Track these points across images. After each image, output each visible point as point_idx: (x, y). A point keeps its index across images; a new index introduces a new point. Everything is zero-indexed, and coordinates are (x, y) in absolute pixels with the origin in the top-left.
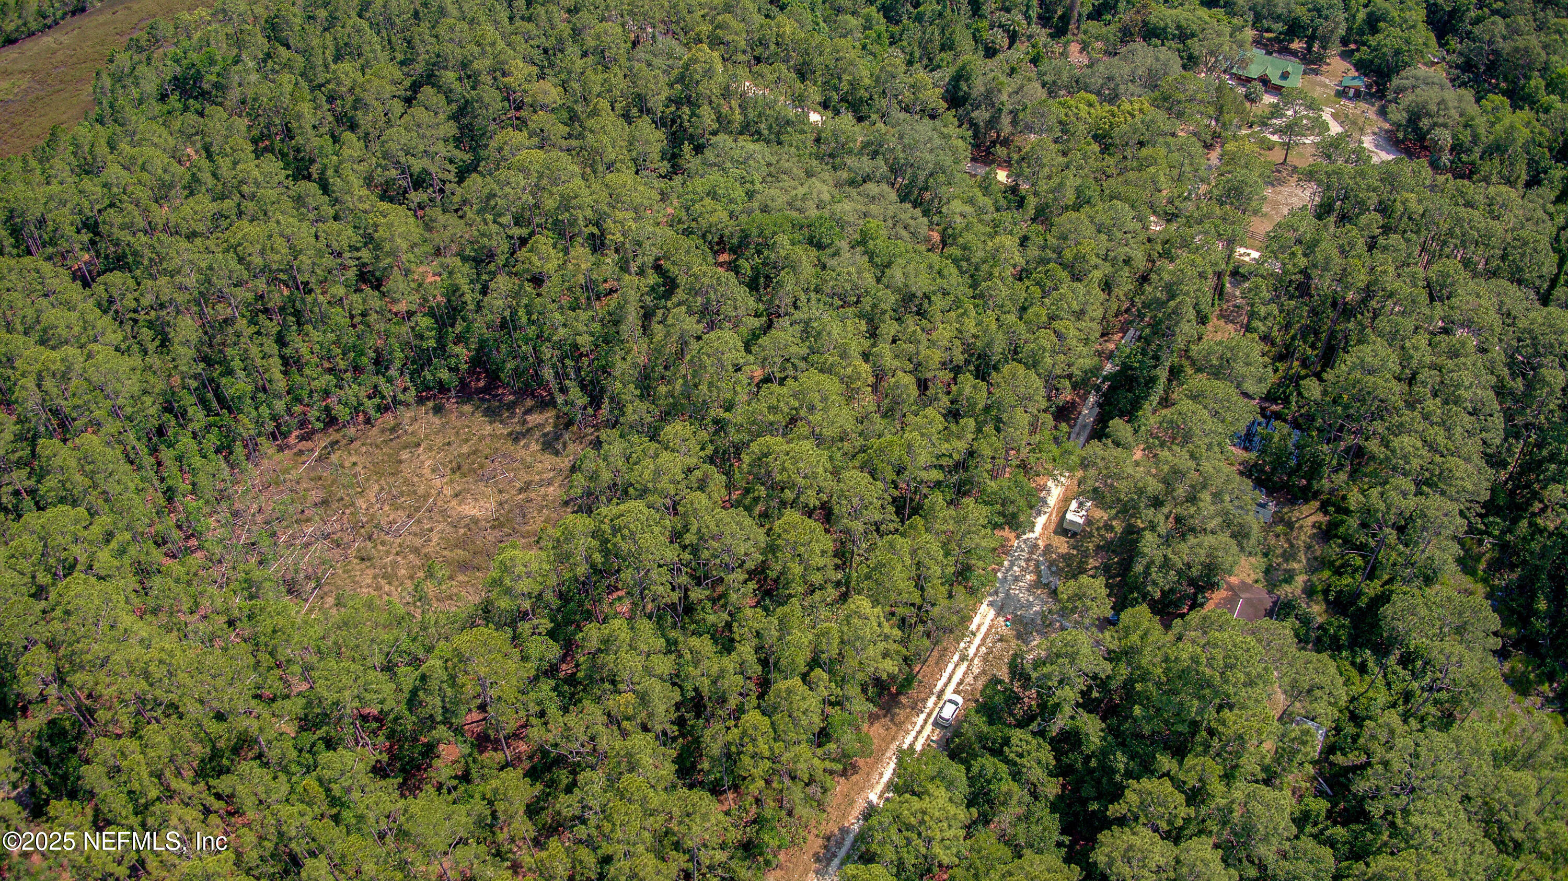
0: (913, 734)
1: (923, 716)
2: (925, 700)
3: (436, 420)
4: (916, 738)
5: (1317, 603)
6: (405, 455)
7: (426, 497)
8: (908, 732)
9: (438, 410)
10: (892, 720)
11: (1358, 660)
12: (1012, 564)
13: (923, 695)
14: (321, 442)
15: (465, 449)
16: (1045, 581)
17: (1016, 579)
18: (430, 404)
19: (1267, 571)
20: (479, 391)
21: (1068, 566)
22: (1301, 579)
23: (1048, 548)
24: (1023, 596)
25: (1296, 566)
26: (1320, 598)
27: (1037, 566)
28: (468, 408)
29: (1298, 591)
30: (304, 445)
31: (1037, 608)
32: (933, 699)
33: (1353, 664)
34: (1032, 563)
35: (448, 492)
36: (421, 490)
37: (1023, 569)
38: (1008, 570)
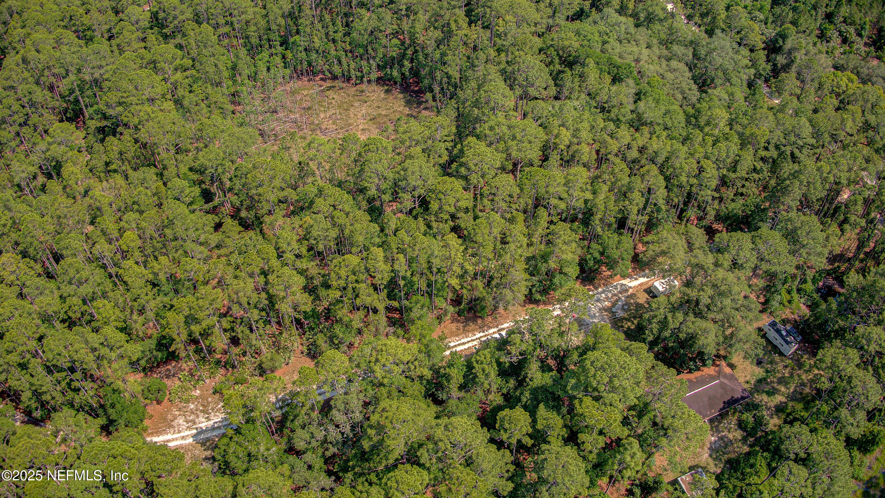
0: (469, 339)
1: (482, 334)
2: (490, 328)
3: (383, 95)
4: (469, 342)
5: (779, 418)
6: (356, 104)
7: (350, 125)
8: (467, 337)
9: (387, 91)
10: (464, 327)
11: (774, 465)
12: (603, 292)
13: (491, 325)
14: (329, 83)
15: (384, 113)
16: (614, 310)
17: (598, 300)
18: (386, 88)
19: (760, 381)
20: (413, 91)
21: (637, 311)
22: (779, 399)
23: (632, 296)
24: (594, 310)
25: (783, 389)
26: (783, 416)
27: (617, 301)
28: (401, 96)
29: (772, 404)
30: (321, 82)
31: (596, 321)
32: (495, 330)
33: (769, 465)
34: (615, 298)
35: (361, 127)
36: (351, 121)
37: (607, 298)
38: (597, 293)
